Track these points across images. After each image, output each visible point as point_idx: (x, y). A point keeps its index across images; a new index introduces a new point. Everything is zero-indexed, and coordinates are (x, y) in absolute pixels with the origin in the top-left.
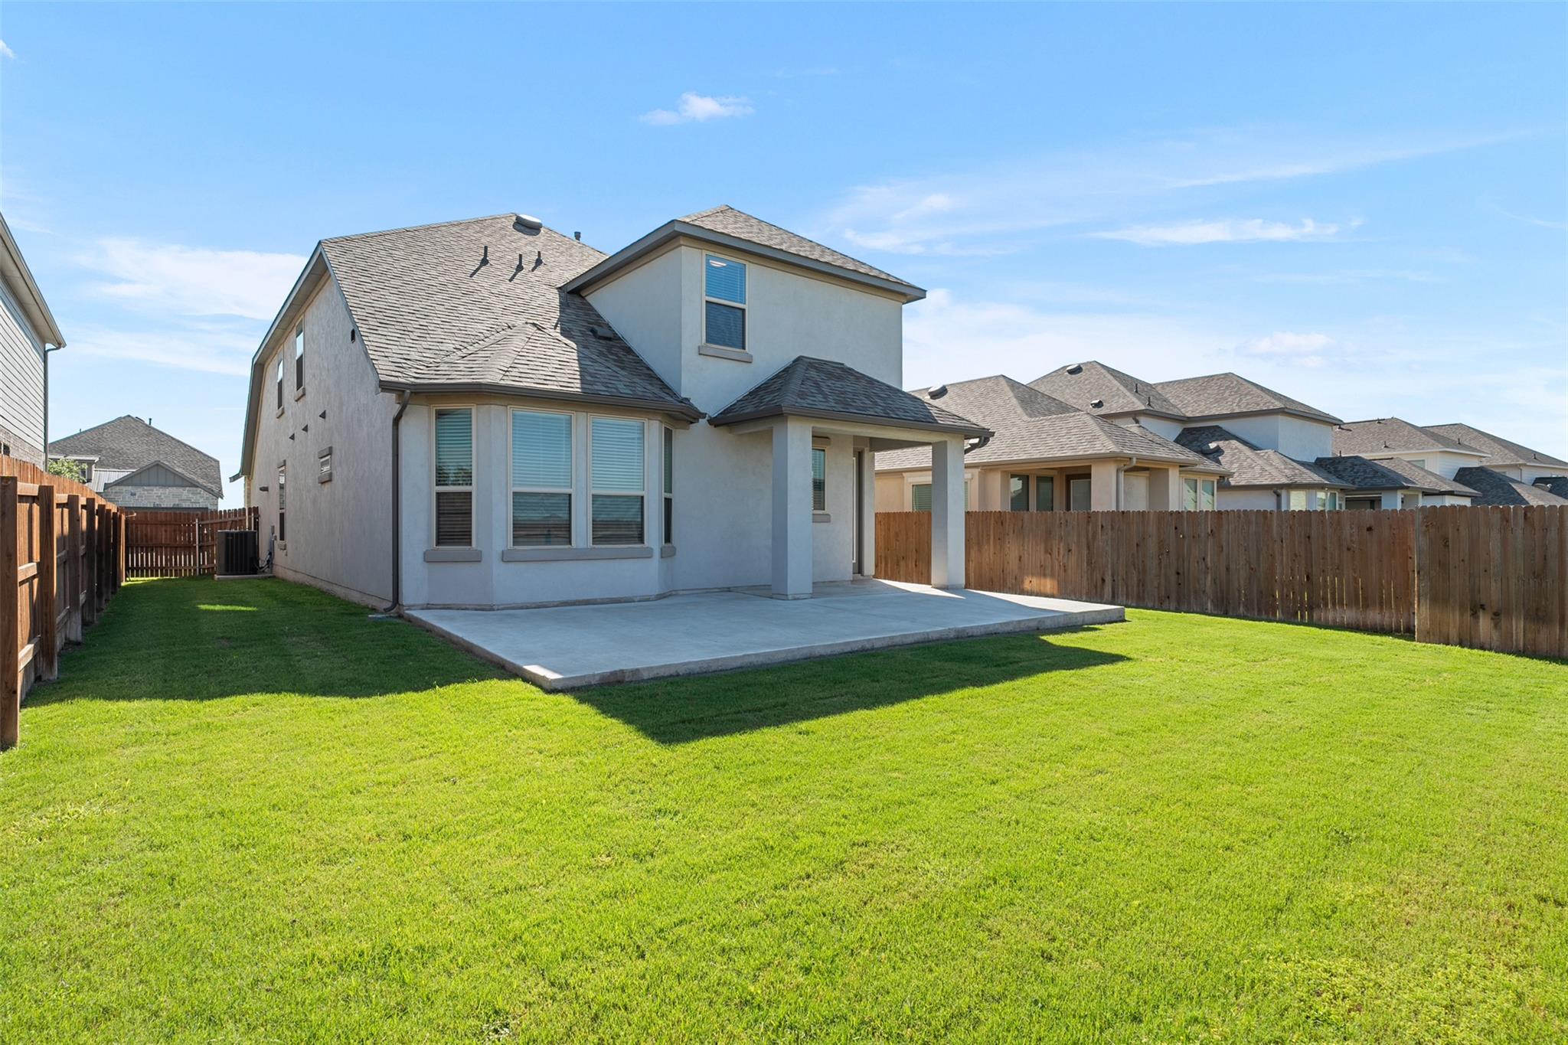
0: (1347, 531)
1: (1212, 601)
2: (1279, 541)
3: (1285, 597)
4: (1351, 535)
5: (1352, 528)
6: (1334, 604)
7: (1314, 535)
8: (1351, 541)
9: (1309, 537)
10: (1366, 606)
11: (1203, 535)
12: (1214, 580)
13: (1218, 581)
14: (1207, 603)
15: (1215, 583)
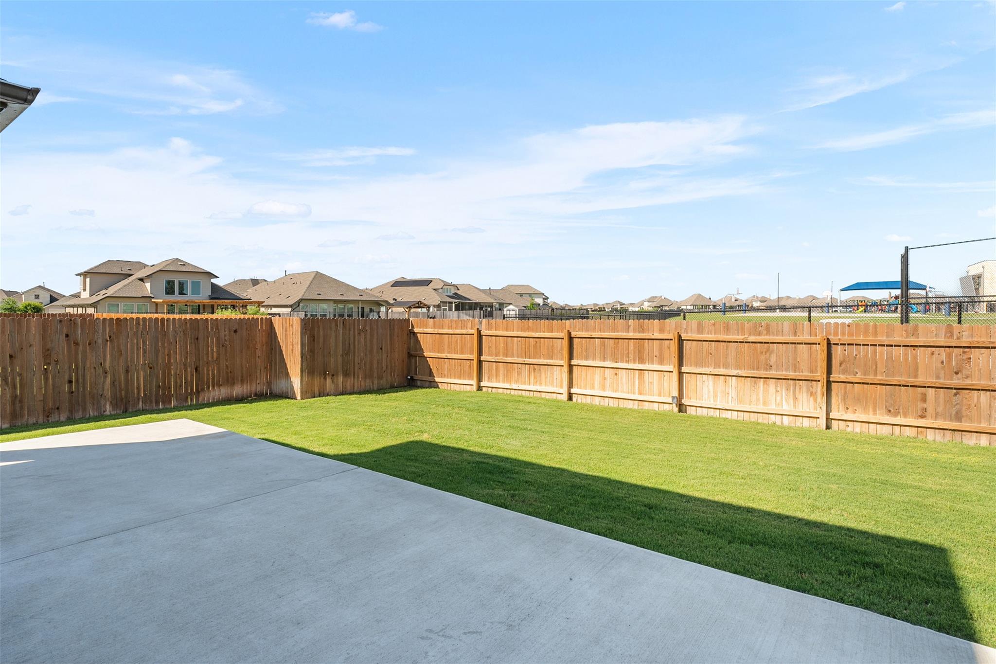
0: (222, 333)
1: (111, 402)
2: (174, 343)
3: (178, 387)
4: (225, 336)
5: (225, 331)
6: (213, 387)
7: (201, 337)
8: (225, 340)
9: (197, 339)
10: (233, 384)
11: (100, 341)
12: (113, 383)
13: (117, 383)
14: (105, 406)
15: (114, 386)
